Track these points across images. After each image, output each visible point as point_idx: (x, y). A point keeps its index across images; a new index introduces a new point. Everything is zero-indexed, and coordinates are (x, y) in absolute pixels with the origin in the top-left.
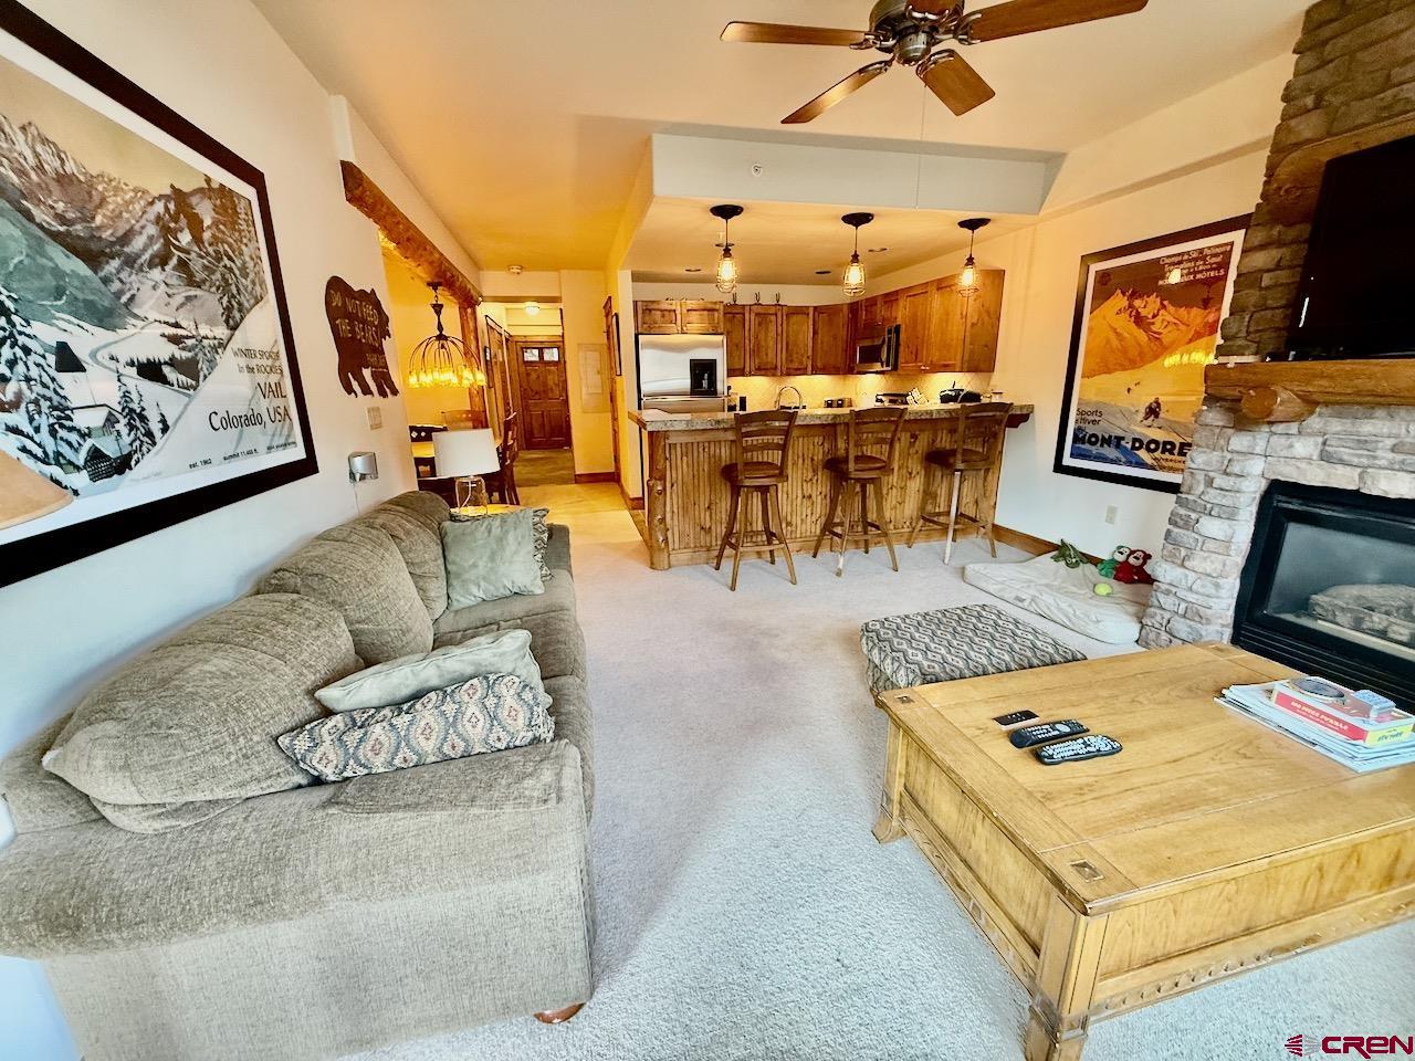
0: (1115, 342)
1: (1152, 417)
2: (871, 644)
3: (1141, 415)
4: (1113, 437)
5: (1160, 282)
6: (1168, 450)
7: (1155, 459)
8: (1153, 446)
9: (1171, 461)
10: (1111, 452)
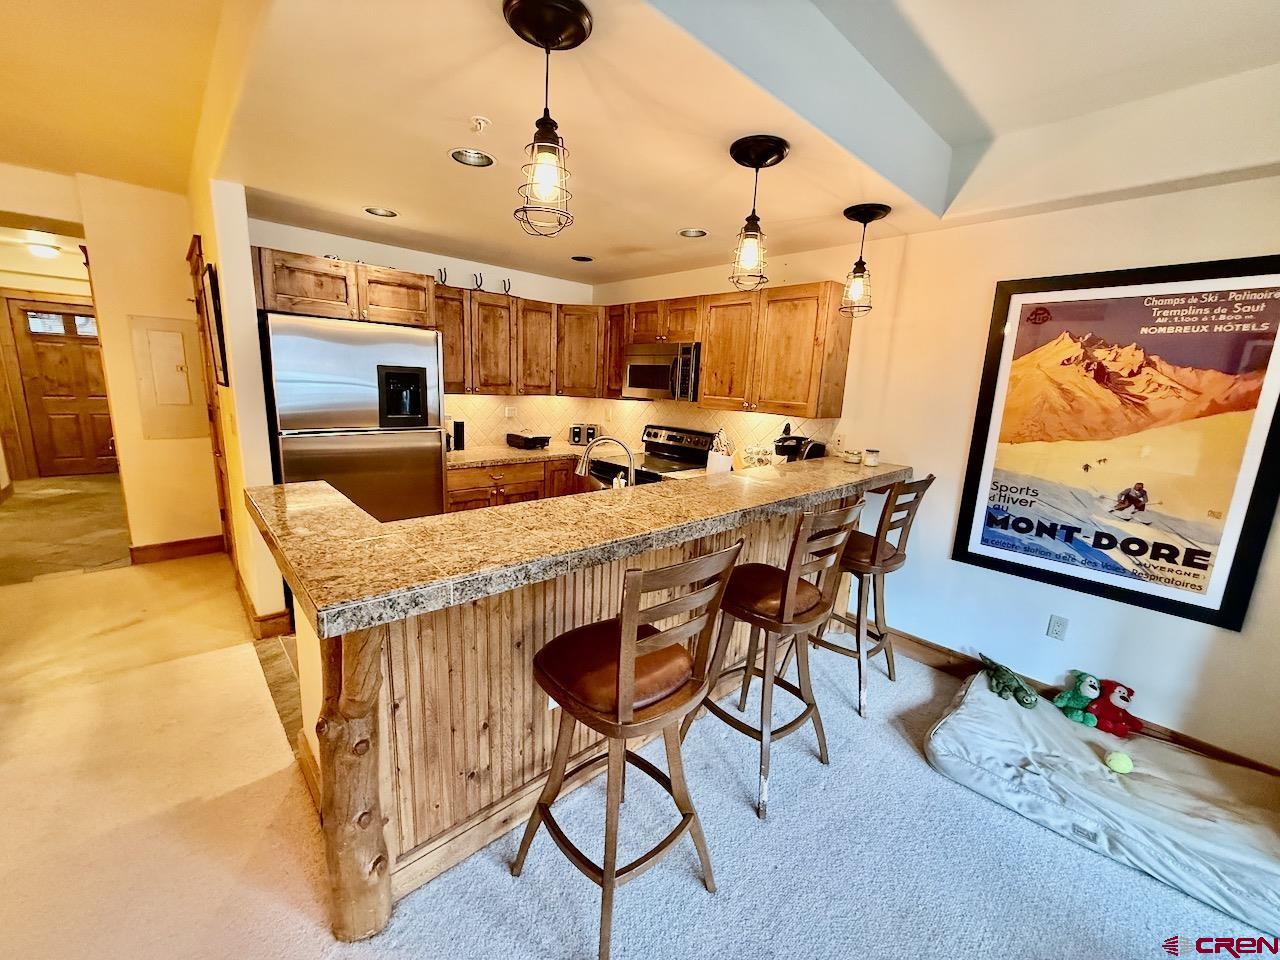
0: (1059, 401)
1: (1132, 508)
3: (1111, 503)
4: (1059, 527)
5: (1144, 330)
6: (1164, 556)
7: (1140, 565)
8: (1134, 547)
9: (1171, 571)
10: (1058, 546)
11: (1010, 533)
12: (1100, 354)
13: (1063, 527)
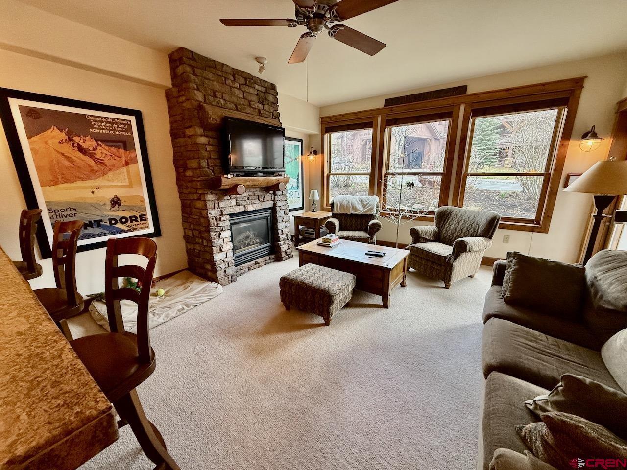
0: (66, 163)
1: (117, 205)
3: (109, 206)
4: (93, 222)
5: (91, 130)
6: (134, 220)
7: (128, 226)
8: (124, 220)
9: (138, 225)
10: (98, 230)
12: (77, 139)
13: (94, 221)
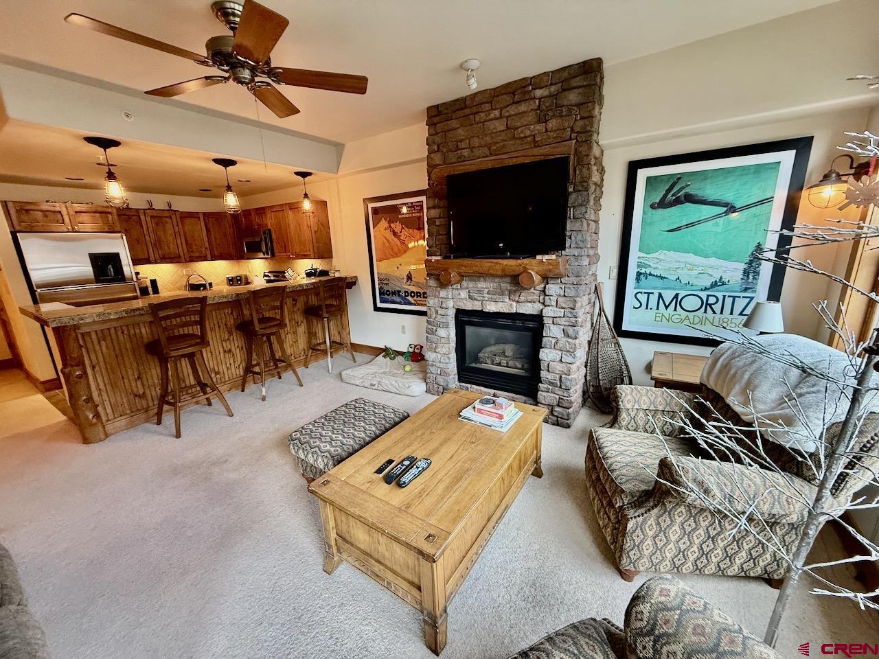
0: (387, 244)
1: (410, 280)
2: (296, 448)
3: (405, 280)
5: (399, 216)
6: (419, 296)
7: (415, 300)
8: (413, 294)
9: (421, 301)
10: (397, 299)
11: (386, 296)
12: (392, 225)
13: (397, 291)
